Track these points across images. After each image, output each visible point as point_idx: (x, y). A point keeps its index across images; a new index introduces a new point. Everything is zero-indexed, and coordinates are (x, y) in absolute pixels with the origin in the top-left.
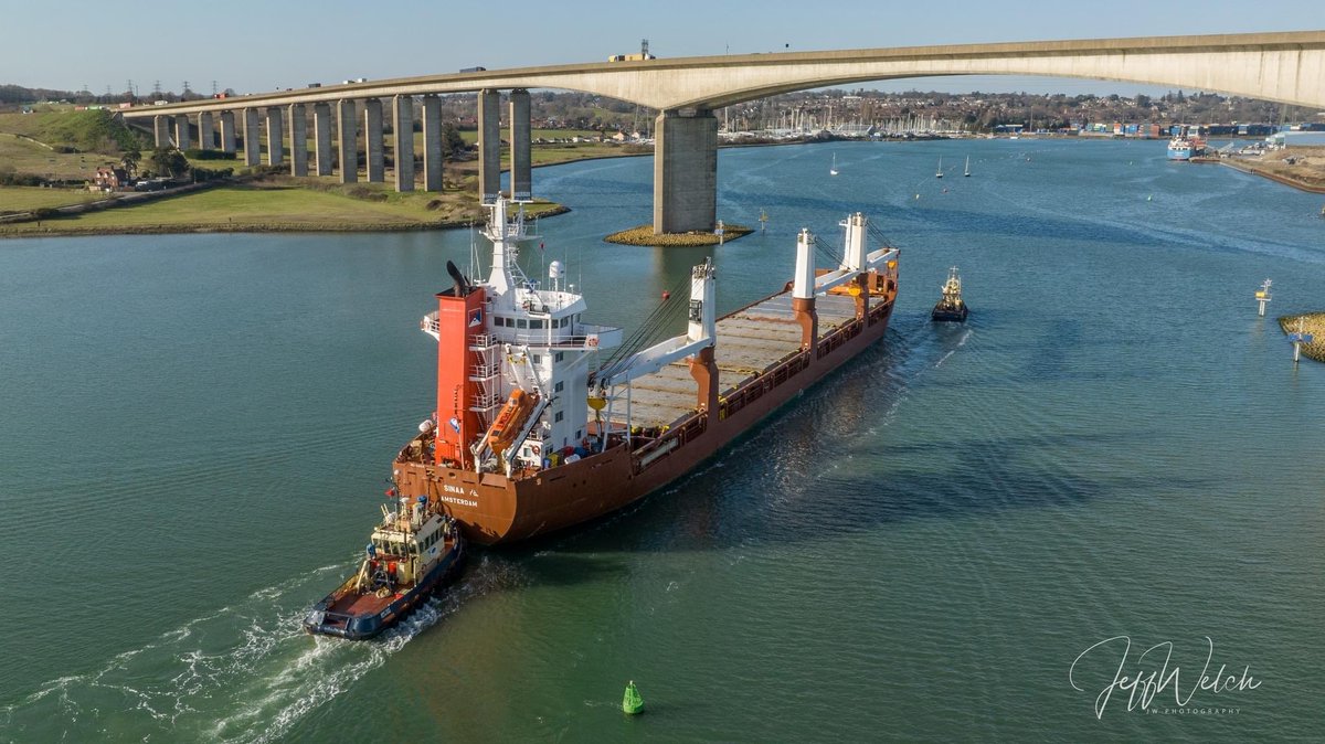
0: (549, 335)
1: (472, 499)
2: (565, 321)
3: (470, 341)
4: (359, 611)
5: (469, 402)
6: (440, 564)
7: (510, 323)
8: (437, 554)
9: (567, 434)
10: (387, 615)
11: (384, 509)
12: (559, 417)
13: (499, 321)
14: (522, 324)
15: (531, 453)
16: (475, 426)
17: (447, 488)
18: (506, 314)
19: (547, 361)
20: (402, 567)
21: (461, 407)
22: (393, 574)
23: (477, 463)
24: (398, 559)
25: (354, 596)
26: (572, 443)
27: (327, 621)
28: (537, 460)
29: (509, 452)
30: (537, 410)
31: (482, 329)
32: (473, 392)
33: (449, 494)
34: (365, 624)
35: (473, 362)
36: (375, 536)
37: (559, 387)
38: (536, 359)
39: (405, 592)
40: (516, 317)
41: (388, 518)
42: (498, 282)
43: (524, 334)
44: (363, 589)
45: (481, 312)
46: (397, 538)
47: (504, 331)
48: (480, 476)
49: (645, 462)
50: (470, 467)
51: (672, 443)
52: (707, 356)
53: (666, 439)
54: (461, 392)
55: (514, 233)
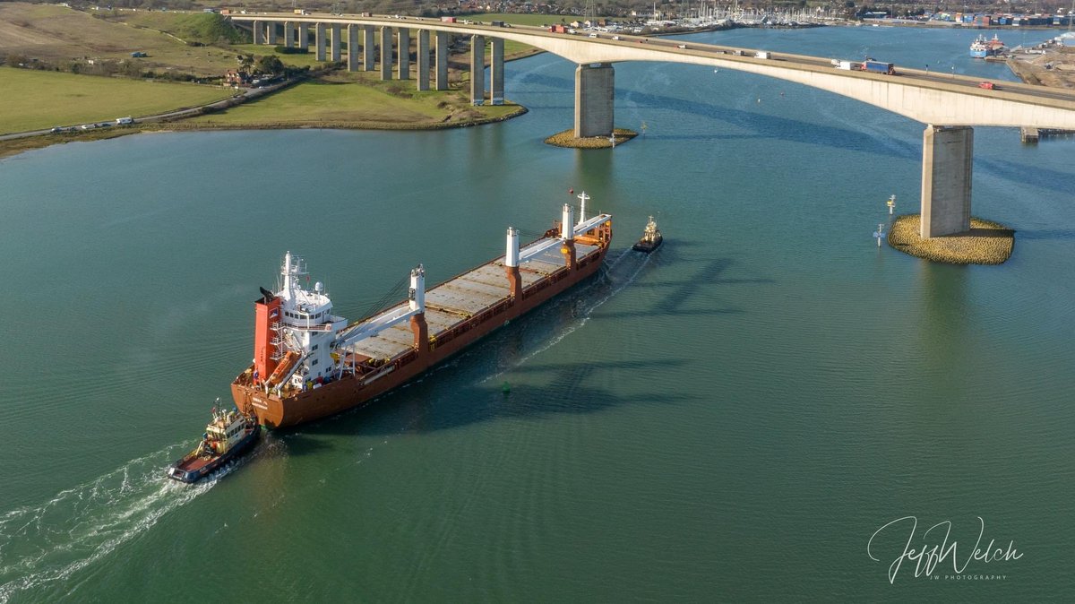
0: (308, 322)
1: (265, 405)
2: (318, 316)
3: (270, 325)
4: (193, 467)
5: (269, 354)
6: (241, 442)
7: (292, 315)
8: (240, 438)
9: (321, 370)
11: (215, 415)
12: (315, 362)
13: (287, 314)
14: (296, 316)
15: (297, 381)
16: (271, 365)
17: (255, 399)
18: (290, 311)
19: (307, 335)
20: (219, 445)
21: (264, 357)
22: (214, 449)
23: (266, 388)
24: (217, 440)
25: (193, 459)
26: (324, 375)
27: (176, 473)
28: (300, 386)
29: (281, 384)
30: (300, 360)
31: (278, 319)
32: (271, 350)
33: (255, 402)
34: (192, 475)
35: (271, 335)
36: (208, 429)
37: (314, 348)
38: (303, 335)
39: (216, 458)
40: (294, 312)
41: (216, 420)
42: (285, 294)
43: (297, 322)
44: (199, 455)
45: (278, 312)
46: (217, 430)
47: (288, 319)
48: (268, 395)
49: (366, 383)
50: (264, 391)
51: (390, 369)
52: (419, 318)
53: (388, 367)
54: (265, 351)
55: (295, 271)
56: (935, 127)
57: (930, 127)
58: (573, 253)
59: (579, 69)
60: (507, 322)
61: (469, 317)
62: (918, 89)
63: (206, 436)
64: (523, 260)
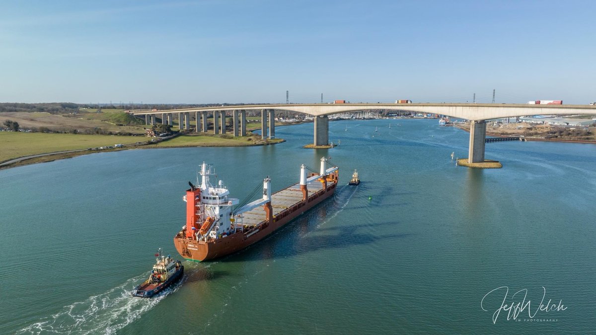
0: (218, 201)
1: (196, 248)
2: (223, 197)
3: (195, 204)
4: (148, 289)
5: (195, 220)
6: (174, 275)
7: (207, 198)
8: (173, 272)
9: (224, 228)
10: (156, 290)
11: (157, 259)
12: (221, 224)
13: (204, 198)
14: (210, 198)
15: (213, 235)
16: (197, 227)
17: (189, 245)
18: (206, 196)
19: (217, 209)
20: (162, 277)
21: (193, 222)
22: (159, 279)
23: (197, 238)
24: (161, 274)
25: (147, 285)
26: (226, 231)
27: (138, 293)
28: (215, 237)
29: (206, 234)
30: (214, 223)
31: (199, 200)
32: (197, 218)
33: (190, 247)
34: (149, 293)
35: (197, 209)
36: (154, 268)
37: (221, 216)
38: (215, 208)
39: (162, 283)
40: (209, 196)
41: (158, 262)
42: (203, 187)
43: (211, 201)
44: (150, 283)
45: (199, 196)
46: (160, 268)
47: (206, 200)
48: (198, 241)
49: (248, 236)
50: (195, 239)
51: (257, 230)
52: (269, 204)
53: (256, 229)
54: (193, 218)
55: (208, 173)
56: (475, 121)
57: (473, 121)
58: (326, 182)
59: (316, 117)
60: (303, 213)
61: (287, 208)
62: (468, 107)
63: (153, 271)
64: (309, 182)
